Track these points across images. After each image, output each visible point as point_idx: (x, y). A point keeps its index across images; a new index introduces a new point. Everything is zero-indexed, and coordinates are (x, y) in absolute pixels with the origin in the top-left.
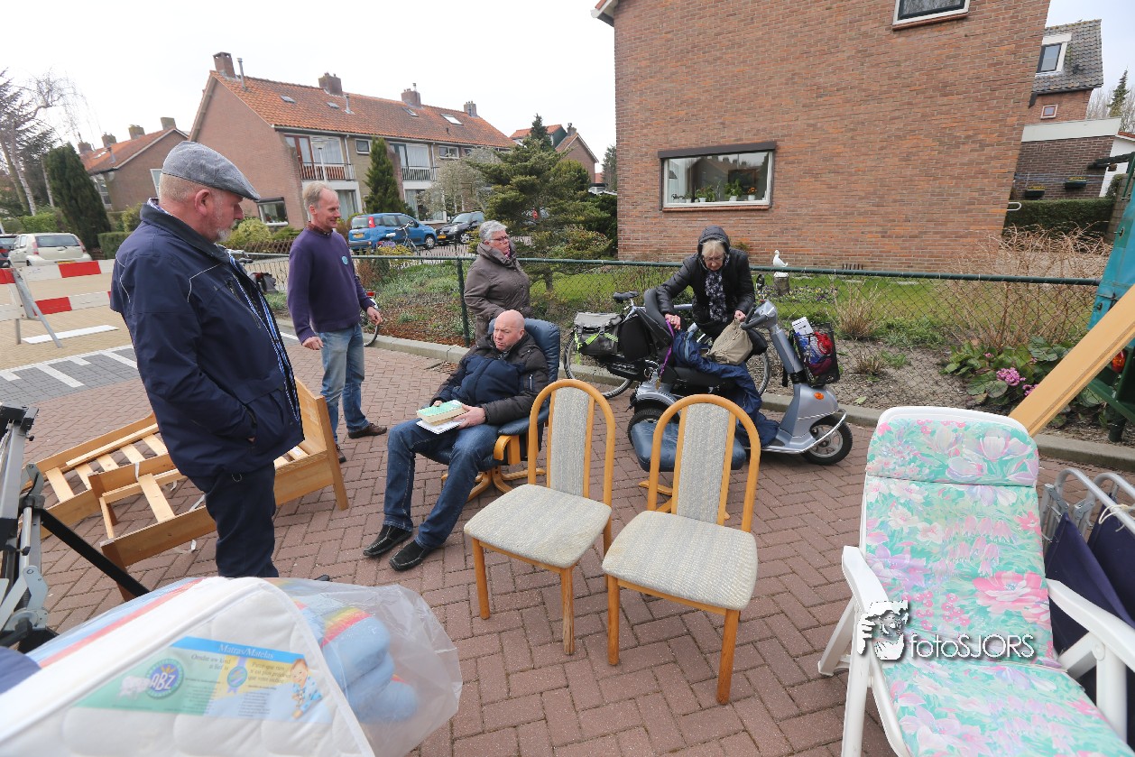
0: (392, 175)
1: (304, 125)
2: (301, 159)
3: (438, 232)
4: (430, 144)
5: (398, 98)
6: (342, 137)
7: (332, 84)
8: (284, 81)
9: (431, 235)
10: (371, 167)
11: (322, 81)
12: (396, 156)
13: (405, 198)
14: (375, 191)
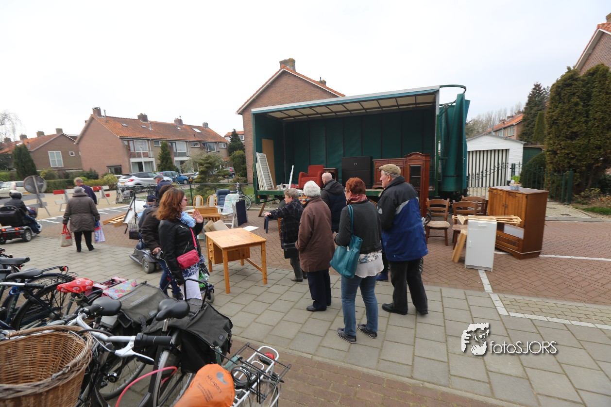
0: (169, 155)
1: (132, 136)
2: (130, 150)
3: (189, 178)
4: (186, 142)
5: (173, 122)
6: (148, 140)
7: (143, 117)
8: (122, 117)
9: (186, 179)
10: (161, 153)
11: (139, 117)
12: (171, 147)
13: (175, 164)
14: (162, 162)
